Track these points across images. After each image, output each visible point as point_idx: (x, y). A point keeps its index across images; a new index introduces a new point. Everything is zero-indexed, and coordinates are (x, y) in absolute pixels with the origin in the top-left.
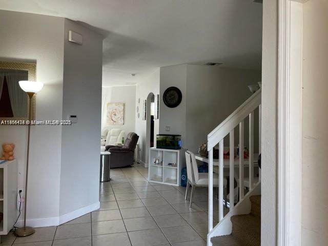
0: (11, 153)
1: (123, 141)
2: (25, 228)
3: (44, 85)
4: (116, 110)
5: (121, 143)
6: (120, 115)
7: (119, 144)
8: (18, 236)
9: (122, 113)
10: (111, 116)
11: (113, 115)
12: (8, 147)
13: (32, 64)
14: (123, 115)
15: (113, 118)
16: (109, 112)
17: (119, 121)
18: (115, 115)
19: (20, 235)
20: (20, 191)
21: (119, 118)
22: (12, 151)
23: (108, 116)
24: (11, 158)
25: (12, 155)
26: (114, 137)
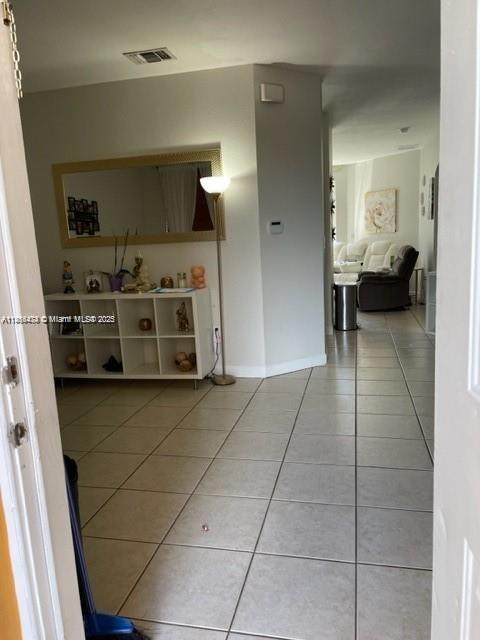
0: (201, 279)
1: (392, 264)
2: (224, 376)
3: (232, 180)
4: (381, 204)
5: (388, 266)
6: (388, 214)
7: (384, 269)
8: (215, 384)
9: (392, 209)
10: (373, 218)
11: (376, 216)
12: (198, 272)
13: (214, 150)
14: (393, 214)
15: (377, 222)
16: (368, 210)
17: (388, 226)
18: (380, 215)
19: (218, 382)
20: (217, 329)
21: (386, 219)
22: (202, 276)
23: (366, 219)
24: (202, 285)
25: (203, 282)
26: (378, 256)
